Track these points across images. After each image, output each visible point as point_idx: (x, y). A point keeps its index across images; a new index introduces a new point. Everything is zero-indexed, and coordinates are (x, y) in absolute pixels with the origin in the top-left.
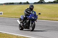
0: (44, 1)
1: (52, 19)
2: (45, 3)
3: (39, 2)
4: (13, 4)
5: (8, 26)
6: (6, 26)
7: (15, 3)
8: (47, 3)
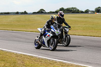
4: (8, 13)
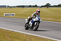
0: (50, 5)
1: (56, 20)
2: (51, 6)
3: (46, 5)
5: (19, 26)
6: (18, 26)
7: (26, 6)
8: (53, 6)
